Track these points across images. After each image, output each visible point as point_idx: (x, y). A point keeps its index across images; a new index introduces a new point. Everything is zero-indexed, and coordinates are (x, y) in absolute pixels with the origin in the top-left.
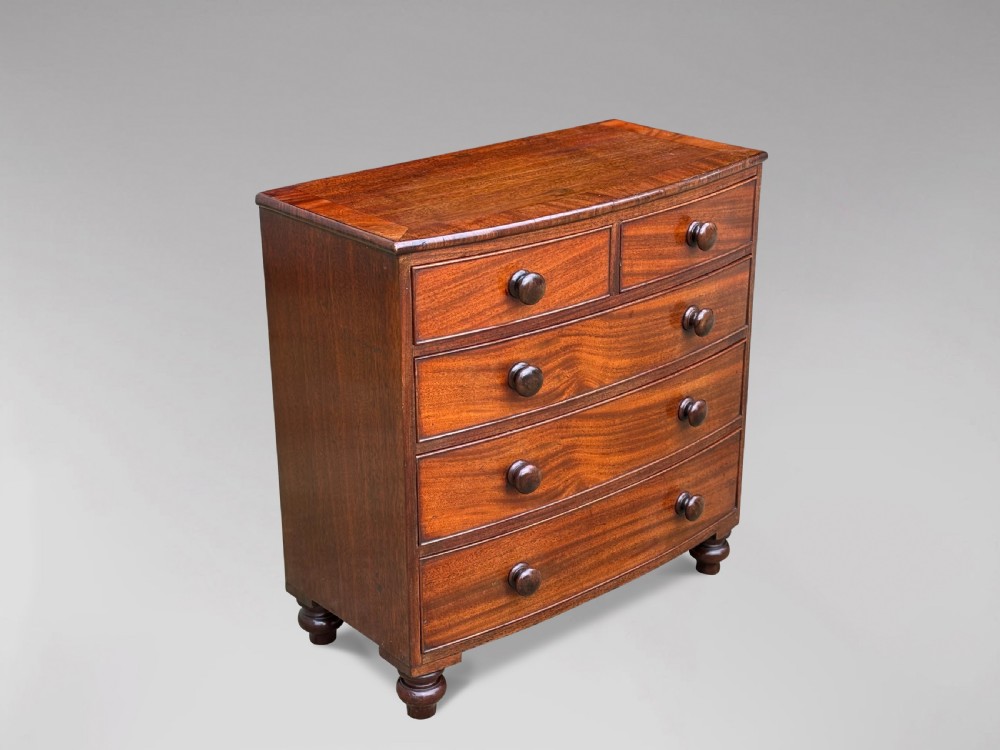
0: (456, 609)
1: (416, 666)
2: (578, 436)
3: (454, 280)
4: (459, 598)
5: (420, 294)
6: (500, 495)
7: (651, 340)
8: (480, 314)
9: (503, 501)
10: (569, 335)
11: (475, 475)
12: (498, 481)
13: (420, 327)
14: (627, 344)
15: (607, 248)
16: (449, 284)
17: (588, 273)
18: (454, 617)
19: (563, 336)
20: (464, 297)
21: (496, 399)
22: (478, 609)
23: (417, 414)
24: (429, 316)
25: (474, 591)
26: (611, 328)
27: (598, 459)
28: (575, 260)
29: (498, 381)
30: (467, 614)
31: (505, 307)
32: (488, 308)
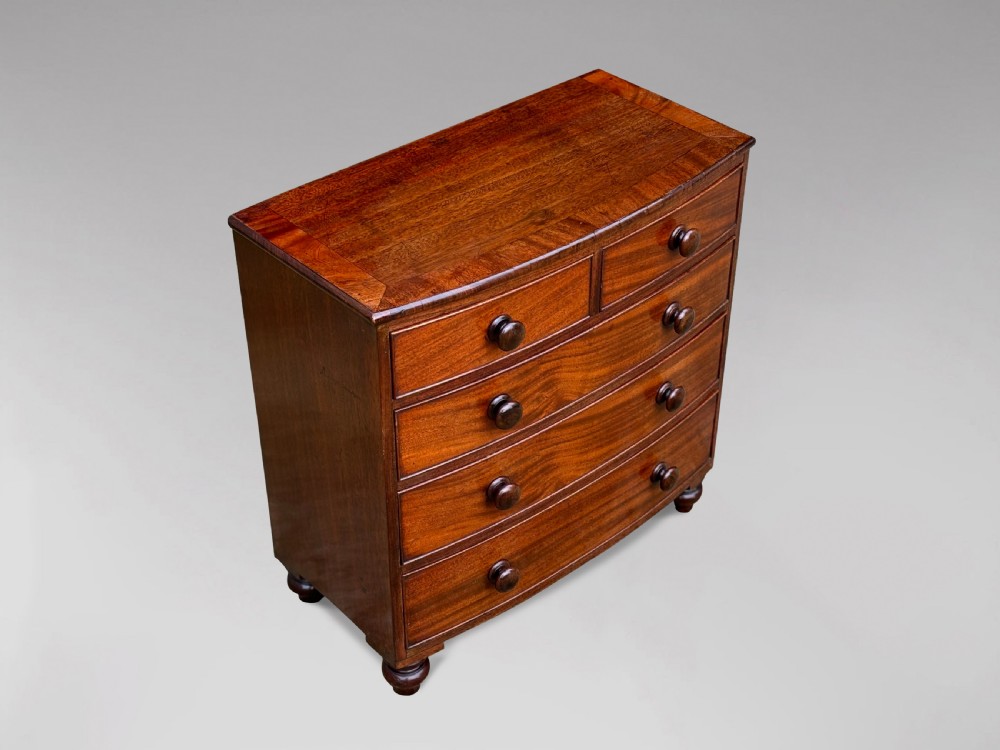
0: (439, 609)
1: (401, 659)
2: (557, 444)
3: (434, 337)
4: (441, 600)
5: (398, 356)
6: (482, 509)
7: (631, 344)
8: (459, 361)
9: (483, 514)
10: (549, 361)
11: (455, 498)
12: (479, 498)
13: (400, 382)
14: (607, 354)
15: (588, 276)
16: (428, 341)
17: (568, 302)
18: (436, 616)
19: (542, 363)
20: (443, 350)
21: (476, 431)
22: (459, 606)
23: (398, 456)
24: (408, 373)
25: (455, 591)
26: (590, 344)
27: (577, 459)
28: (555, 295)
29: (478, 415)
30: (449, 611)
31: (485, 351)
32: (471, 354)
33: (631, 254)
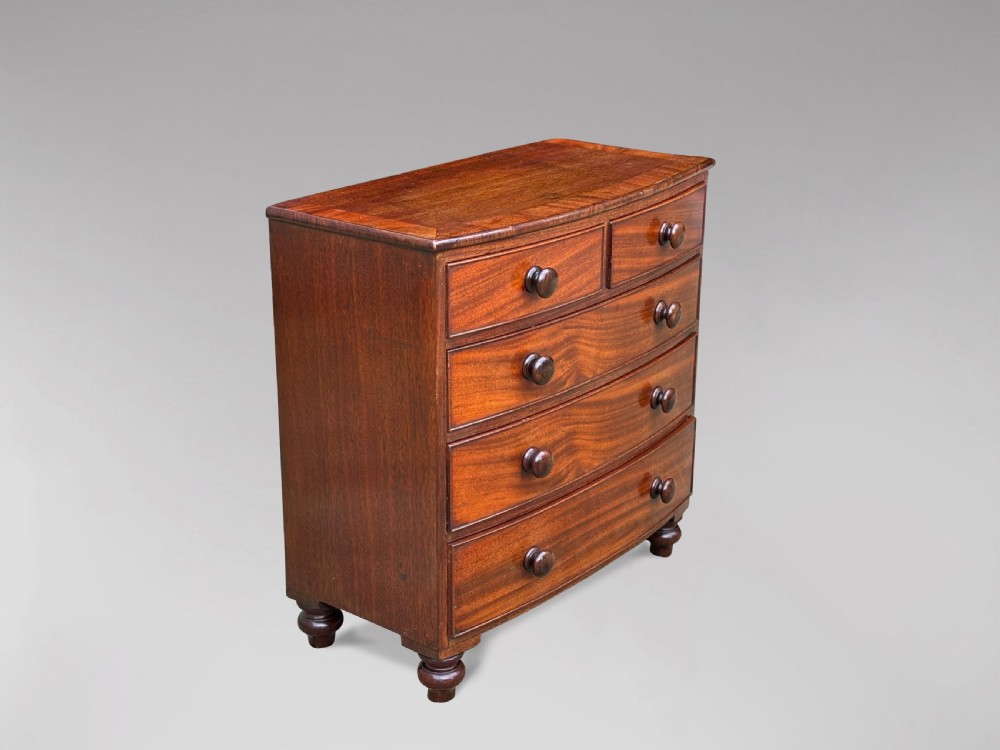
0: (482, 594)
1: (443, 648)
2: (578, 423)
3: (482, 276)
4: (486, 582)
5: (453, 290)
6: (516, 480)
7: (631, 333)
8: (502, 308)
9: (519, 487)
10: (571, 328)
11: (497, 462)
12: (513, 469)
13: (452, 321)
14: (617, 335)
15: (600, 247)
16: (477, 279)
17: (586, 270)
18: (480, 603)
19: (567, 328)
20: (490, 292)
21: (513, 388)
22: (499, 594)
23: (448, 404)
24: (460, 311)
25: (497, 575)
26: (602, 320)
27: (592, 445)
28: (576, 257)
29: (515, 371)
30: (490, 599)
31: (522, 301)
32: (507, 302)
33: (633, 235)
